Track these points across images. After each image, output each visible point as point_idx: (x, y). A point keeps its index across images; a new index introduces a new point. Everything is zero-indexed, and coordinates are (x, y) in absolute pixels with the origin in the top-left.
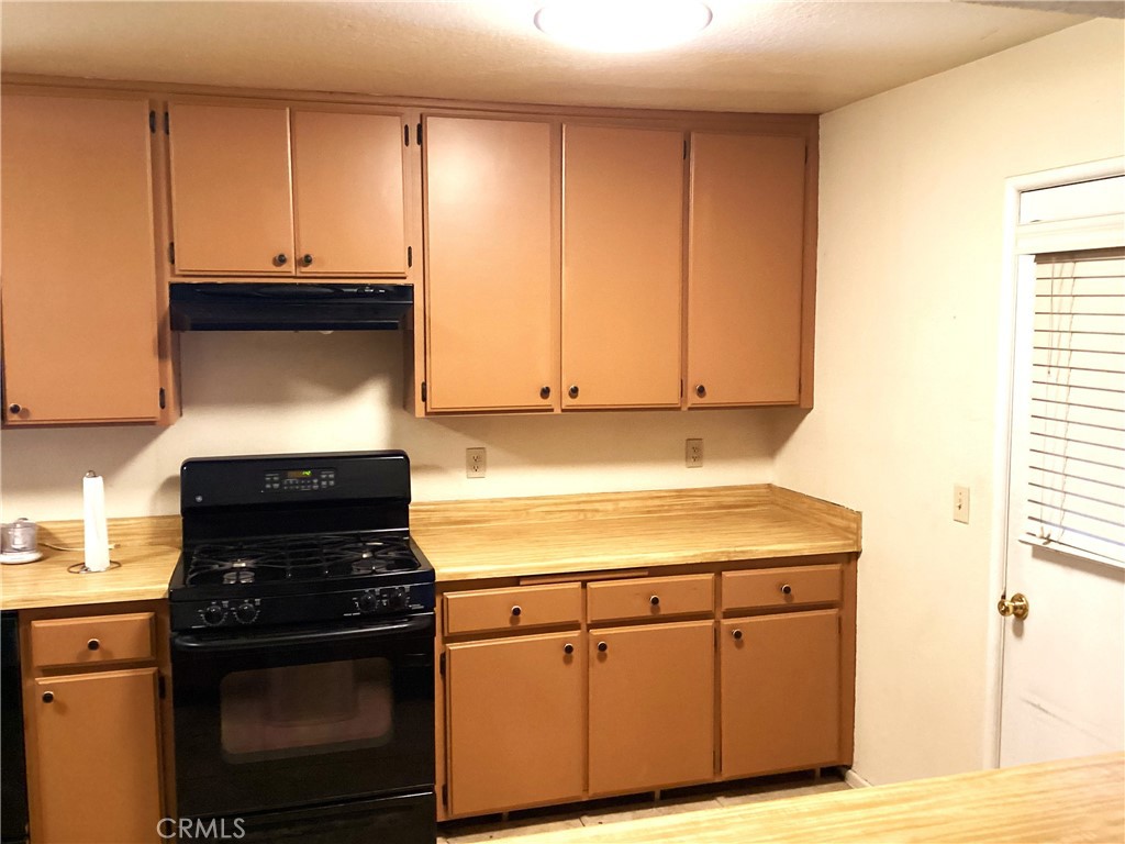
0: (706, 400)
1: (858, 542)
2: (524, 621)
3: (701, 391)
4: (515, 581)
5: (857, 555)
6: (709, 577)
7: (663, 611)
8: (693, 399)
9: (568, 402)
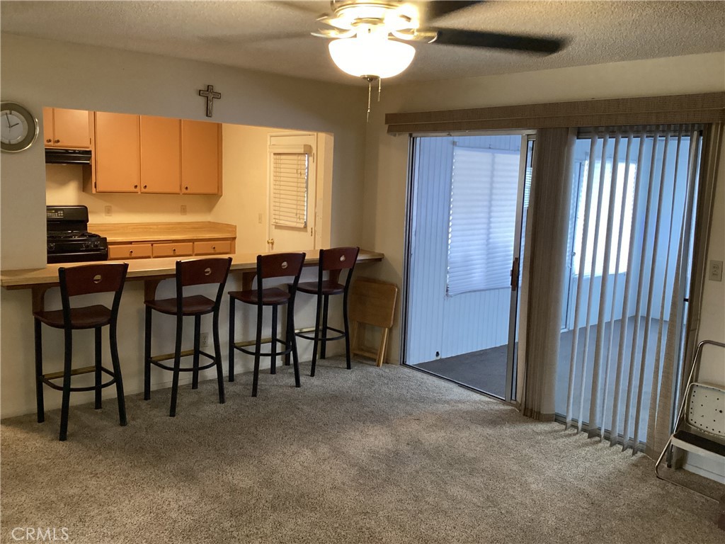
0: (188, 191)
1: (235, 234)
2: (133, 255)
3: (187, 188)
4: (131, 243)
5: (235, 238)
6: (191, 243)
7: (177, 254)
8: (184, 191)
9: (143, 190)
